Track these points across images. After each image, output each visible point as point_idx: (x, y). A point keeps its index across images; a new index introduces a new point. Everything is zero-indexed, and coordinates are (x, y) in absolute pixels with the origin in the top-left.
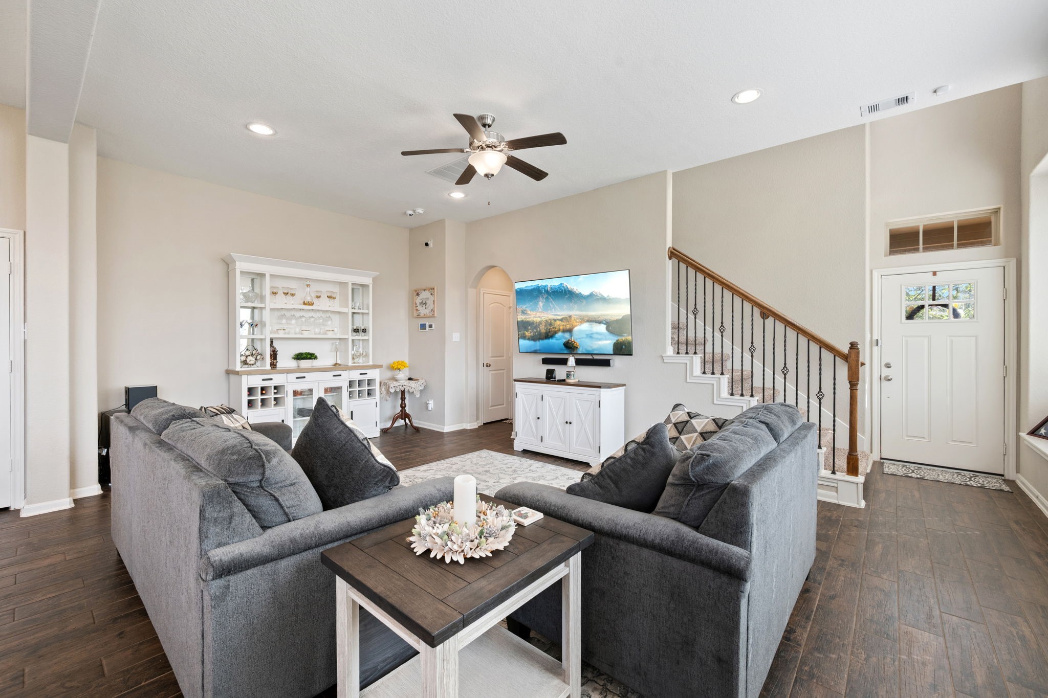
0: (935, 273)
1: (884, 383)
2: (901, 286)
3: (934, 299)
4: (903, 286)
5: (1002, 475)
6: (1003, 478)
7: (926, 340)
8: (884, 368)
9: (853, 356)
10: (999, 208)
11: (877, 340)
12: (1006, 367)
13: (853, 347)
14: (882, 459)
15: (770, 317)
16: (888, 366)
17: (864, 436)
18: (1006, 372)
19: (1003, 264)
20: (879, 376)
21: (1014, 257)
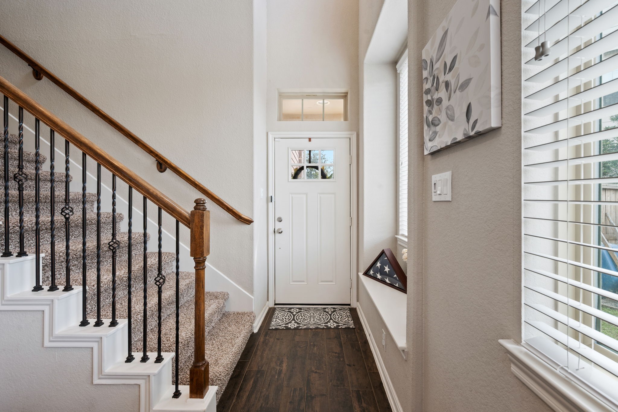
0: (310, 140)
1: (277, 235)
2: (288, 148)
3: (310, 162)
4: (289, 149)
5: (349, 305)
6: (350, 307)
7: (305, 196)
8: (277, 222)
9: (196, 220)
10: (347, 93)
11: (271, 196)
12: (351, 218)
13: (198, 207)
14: (275, 304)
15: (168, 169)
16: (280, 220)
17: (252, 296)
18: (351, 222)
19: (349, 136)
20: (273, 230)
21: (355, 131)
